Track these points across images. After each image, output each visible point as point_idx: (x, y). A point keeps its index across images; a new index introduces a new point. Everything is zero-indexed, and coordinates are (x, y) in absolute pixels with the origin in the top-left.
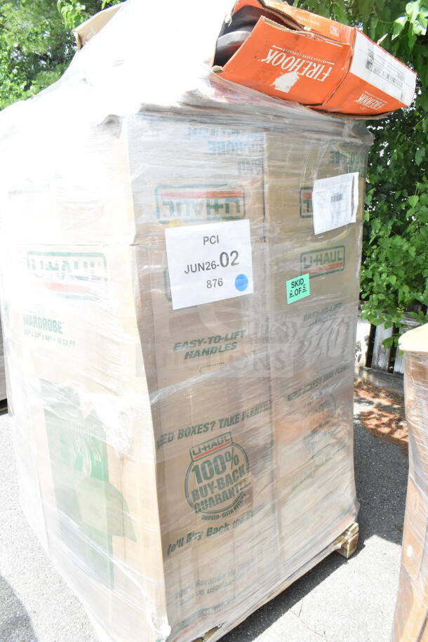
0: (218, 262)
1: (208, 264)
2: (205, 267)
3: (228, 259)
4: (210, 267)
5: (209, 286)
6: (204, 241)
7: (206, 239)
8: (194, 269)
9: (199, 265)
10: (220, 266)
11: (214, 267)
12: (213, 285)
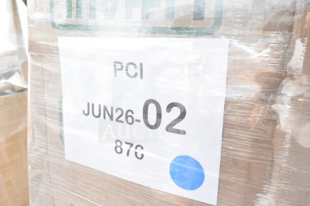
0: (139, 115)
1: (119, 112)
2: (115, 116)
3: (159, 116)
4: (123, 118)
5: (119, 150)
6: (116, 70)
7: (118, 66)
8: (97, 114)
9: (105, 109)
10: (142, 123)
11: (130, 119)
12: (125, 152)
